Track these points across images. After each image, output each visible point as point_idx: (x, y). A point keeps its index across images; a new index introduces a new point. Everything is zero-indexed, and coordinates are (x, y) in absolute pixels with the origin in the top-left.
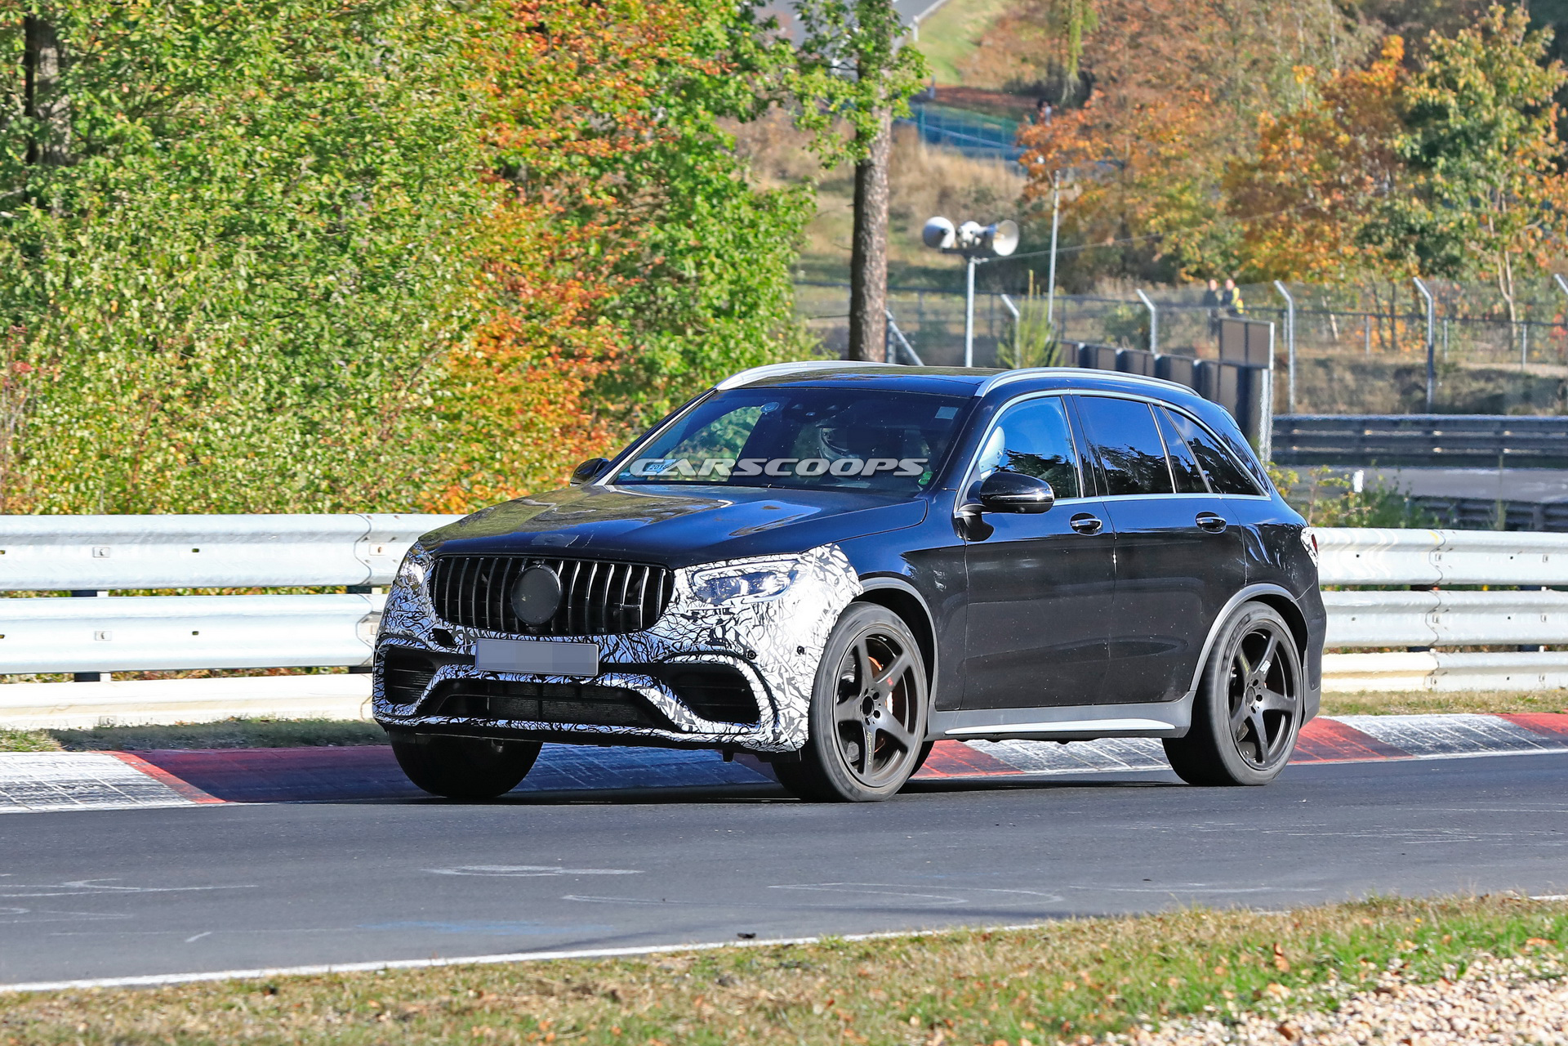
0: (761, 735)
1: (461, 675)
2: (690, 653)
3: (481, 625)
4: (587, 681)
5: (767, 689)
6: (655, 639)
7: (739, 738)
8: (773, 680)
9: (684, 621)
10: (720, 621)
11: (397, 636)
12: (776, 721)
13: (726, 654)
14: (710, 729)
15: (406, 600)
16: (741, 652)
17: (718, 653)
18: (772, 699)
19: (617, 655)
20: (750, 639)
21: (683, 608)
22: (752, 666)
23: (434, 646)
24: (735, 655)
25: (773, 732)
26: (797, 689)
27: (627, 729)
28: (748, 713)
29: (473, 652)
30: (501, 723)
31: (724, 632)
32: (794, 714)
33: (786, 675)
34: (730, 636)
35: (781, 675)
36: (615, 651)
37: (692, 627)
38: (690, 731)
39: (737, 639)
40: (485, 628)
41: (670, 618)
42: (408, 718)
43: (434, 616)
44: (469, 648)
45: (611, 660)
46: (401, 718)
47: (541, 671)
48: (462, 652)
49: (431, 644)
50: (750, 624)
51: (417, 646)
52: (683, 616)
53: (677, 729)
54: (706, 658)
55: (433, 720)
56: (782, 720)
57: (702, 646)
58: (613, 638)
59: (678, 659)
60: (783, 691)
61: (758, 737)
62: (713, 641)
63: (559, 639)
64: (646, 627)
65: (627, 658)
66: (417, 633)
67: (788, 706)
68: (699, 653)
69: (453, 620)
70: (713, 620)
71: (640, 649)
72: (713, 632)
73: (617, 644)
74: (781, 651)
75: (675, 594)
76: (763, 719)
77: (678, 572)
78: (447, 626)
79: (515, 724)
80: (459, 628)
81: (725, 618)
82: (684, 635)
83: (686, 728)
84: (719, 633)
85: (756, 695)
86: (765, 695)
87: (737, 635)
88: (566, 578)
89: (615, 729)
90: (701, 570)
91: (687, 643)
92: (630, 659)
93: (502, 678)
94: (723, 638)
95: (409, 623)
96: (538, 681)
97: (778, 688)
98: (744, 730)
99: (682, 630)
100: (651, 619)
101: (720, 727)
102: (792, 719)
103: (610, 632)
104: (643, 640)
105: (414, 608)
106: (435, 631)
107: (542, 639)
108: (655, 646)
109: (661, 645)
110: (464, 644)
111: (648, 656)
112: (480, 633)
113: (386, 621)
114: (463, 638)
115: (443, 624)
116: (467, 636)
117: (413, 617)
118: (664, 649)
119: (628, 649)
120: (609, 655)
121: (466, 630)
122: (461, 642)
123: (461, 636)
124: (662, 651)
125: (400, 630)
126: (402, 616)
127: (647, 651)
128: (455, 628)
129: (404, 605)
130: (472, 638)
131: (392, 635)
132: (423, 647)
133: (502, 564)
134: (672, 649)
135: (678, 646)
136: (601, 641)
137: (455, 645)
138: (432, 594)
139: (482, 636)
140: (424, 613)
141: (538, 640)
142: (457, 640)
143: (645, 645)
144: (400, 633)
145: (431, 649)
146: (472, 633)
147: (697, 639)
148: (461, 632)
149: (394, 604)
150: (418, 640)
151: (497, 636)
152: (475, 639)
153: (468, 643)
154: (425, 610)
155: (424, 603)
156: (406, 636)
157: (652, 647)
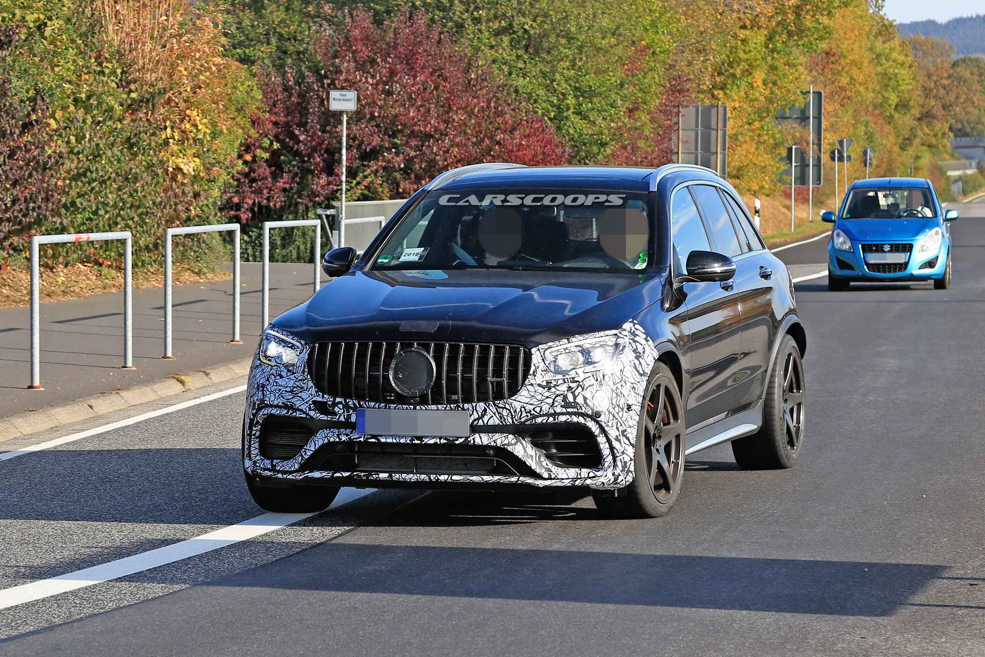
0: (604, 478)
1: (344, 438)
2: (548, 415)
3: (360, 397)
4: (461, 440)
5: (609, 441)
6: (517, 405)
7: (588, 482)
8: (613, 433)
9: (541, 390)
10: (570, 388)
11: (276, 406)
12: (615, 466)
13: (576, 414)
14: (566, 476)
15: (281, 377)
16: (590, 413)
17: (570, 414)
18: (612, 448)
19: (486, 419)
20: (595, 401)
21: (540, 379)
22: (598, 422)
23: (314, 414)
24: (584, 415)
25: (614, 474)
26: (628, 439)
27: (497, 478)
28: (594, 460)
29: (353, 419)
30: (384, 476)
31: (575, 397)
32: (627, 459)
33: (621, 429)
34: (580, 400)
35: (617, 428)
36: (483, 416)
37: (547, 394)
38: (550, 478)
39: (585, 402)
40: (364, 400)
41: (530, 387)
42: (291, 473)
43: (313, 391)
44: (349, 416)
45: (481, 423)
46: (284, 472)
47: (419, 434)
48: (342, 419)
49: (312, 413)
50: (593, 390)
51: (298, 414)
52: (539, 385)
53: (539, 477)
54: (563, 418)
55: (317, 474)
56: (619, 464)
57: (558, 410)
58: (481, 406)
59: (539, 420)
60: (619, 441)
61: (603, 480)
62: (567, 405)
63: (434, 407)
64: (510, 397)
65: (495, 421)
66: (298, 403)
67: (623, 453)
68: (555, 414)
69: (334, 394)
70: (563, 388)
71: (505, 413)
72: (565, 397)
73: (485, 410)
74: (617, 409)
75: (533, 368)
76: (606, 465)
77: (533, 350)
78: (328, 399)
79: (396, 476)
80: (338, 400)
81: (574, 385)
82: (542, 401)
83: (546, 475)
84: (570, 398)
85: (602, 446)
86: (607, 445)
87: (585, 399)
88: (438, 359)
89: (487, 478)
90: (550, 347)
91: (546, 408)
92: (497, 422)
93: (383, 440)
94: (575, 402)
95: (289, 396)
96: (416, 442)
97: (617, 439)
98: (591, 475)
99: (539, 397)
100: (514, 390)
101: (572, 472)
102: (625, 463)
103: (479, 401)
104: (507, 406)
105: (291, 384)
106: (314, 402)
107: (418, 407)
108: (518, 410)
109: (523, 409)
110: (344, 412)
111: (512, 419)
112: (359, 403)
113: (263, 394)
114: (343, 408)
115: (323, 397)
116: (346, 407)
117: (291, 391)
118: (526, 413)
119: (495, 414)
120: (478, 419)
121: (345, 401)
122: (341, 411)
123: (341, 406)
124: (524, 414)
125: (280, 401)
126: (280, 390)
127: (512, 415)
128: (334, 400)
129: (280, 381)
130: (351, 408)
131: (271, 406)
132: (304, 416)
133: (376, 347)
134: (533, 412)
135: (538, 410)
136: (471, 408)
137: (335, 414)
138: (310, 373)
139: (361, 406)
140: (302, 388)
141: (415, 408)
142: (336, 409)
143: (510, 410)
144: (280, 404)
145: (311, 417)
146: (351, 404)
147: (553, 403)
148: (340, 403)
149: (268, 380)
150: (298, 409)
151: (377, 406)
152: (355, 408)
153: (348, 412)
154: (303, 385)
155: (301, 380)
156: (285, 406)
157: (515, 411)
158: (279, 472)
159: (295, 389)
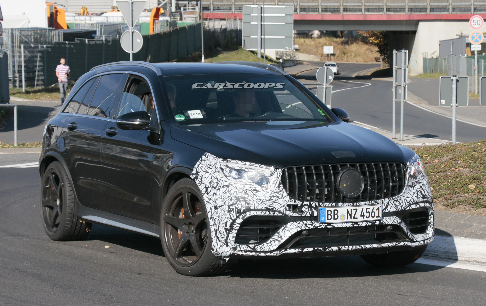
2: (416, 204)
3: (319, 200)
6: (403, 199)
9: (410, 189)
10: (421, 187)
11: (260, 210)
14: (419, 239)
15: (257, 191)
17: (425, 202)
19: (389, 208)
21: (410, 182)
23: (289, 213)
27: (394, 244)
28: (426, 227)
29: (315, 214)
30: (335, 248)
36: (387, 206)
37: (414, 191)
38: (416, 241)
40: (321, 202)
41: (407, 187)
42: (271, 252)
43: (288, 198)
44: (313, 213)
45: (387, 211)
46: (265, 252)
48: (308, 215)
49: (287, 212)
51: (277, 214)
52: (410, 186)
53: (411, 241)
54: (422, 205)
55: (291, 251)
57: (421, 200)
58: (386, 200)
59: (413, 207)
63: (363, 203)
64: (399, 194)
65: (393, 209)
66: (277, 207)
68: (419, 203)
69: (302, 199)
70: (418, 187)
71: (397, 204)
72: (421, 192)
73: (388, 203)
78: (298, 203)
80: (305, 203)
81: (421, 185)
82: (413, 195)
84: (423, 192)
87: (428, 193)
88: (363, 173)
89: (390, 244)
91: (415, 199)
94: (425, 195)
95: (270, 203)
96: (356, 225)
104: (399, 200)
105: (268, 195)
106: (289, 206)
107: (355, 204)
108: (403, 202)
109: (406, 201)
110: (309, 211)
111: (401, 207)
112: (319, 204)
113: (246, 202)
114: (308, 208)
115: (295, 202)
116: (310, 207)
117: (270, 200)
118: (408, 203)
119: (393, 205)
120: (385, 209)
121: (310, 203)
122: (307, 210)
123: (306, 207)
124: (407, 204)
125: (263, 207)
126: (260, 200)
127: (401, 205)
128: (303, 203)
129: (258, 194)
130: (313, 207)
131: (255, 210)
132: (281, 215)
133: (326, 168)
134: (410, 202)
135: (412, 200)
136: (381, 203)
137: (302, 212)
138: (285, 187)
139: (320, 206)
140: (278, 197)
141: (353, 205)
142: (304, 209)
143: (399, 202)
144: (264, 208)
145: (286, 215)
146: (313, 205)
147: (418, 196)
148: (306, 205)
149: (246, 193)
150: (277, 211)
151: (330, 205)
152: (316, 208)
153: (311, 210)
154: (278, 195)
155: (277, 192)
156: (267, 209)
157: (402, 203)
158: (260, 252)
159: (272, 198)
